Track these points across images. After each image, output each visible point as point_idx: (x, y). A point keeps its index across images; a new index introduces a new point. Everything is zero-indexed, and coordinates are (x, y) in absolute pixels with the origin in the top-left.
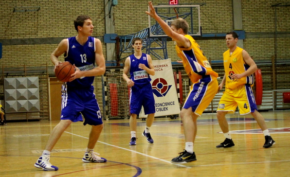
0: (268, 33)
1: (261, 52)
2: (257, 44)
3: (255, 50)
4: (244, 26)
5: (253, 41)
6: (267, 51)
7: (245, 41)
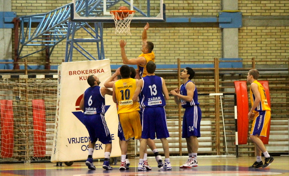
0: (283, 18)
1: (270, 51)
2: (263, 37)
3: (260, 48)
4: (241, 5)
5: (256, 31)
6: (280, 49)
7: (241, 31)
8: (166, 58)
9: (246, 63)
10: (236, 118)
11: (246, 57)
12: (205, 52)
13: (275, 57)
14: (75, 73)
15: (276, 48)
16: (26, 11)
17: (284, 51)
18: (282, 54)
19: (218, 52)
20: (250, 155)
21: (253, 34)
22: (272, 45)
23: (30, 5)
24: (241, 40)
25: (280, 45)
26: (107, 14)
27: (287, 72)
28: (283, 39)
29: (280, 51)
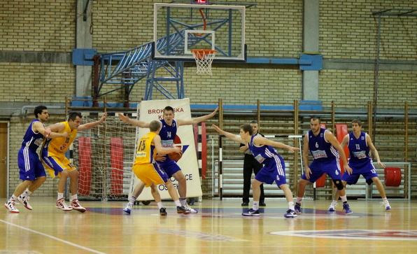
0: (363, 62)
1: (350, 95)
2: (343, 80)
3: (339, 91)
4: (322, 48)
5: (336, 74)
6: (360, 93)
7: (321, 73)
8: (246, 98)
9: (325, 106)
11: (325, 100)
12: (285, 93)
13: (354, 100)
14: (154, 111)
15: (356, 92)
16: (107, 48)
17: (363, 95)
18: (362, 98)
19: (298, 94)
20: (328, 198)
21: (333, 77)
22: (352, 89)
23: (111, 42)
24: (321, 82)
25: (360, 89)
26: (188, 53)
27: (366, 115)
28: (363, 83)
29: (359, 95)
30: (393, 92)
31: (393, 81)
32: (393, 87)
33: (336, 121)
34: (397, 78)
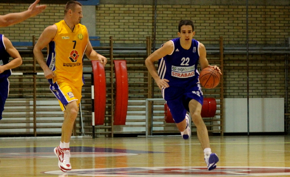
1: (128, 30)
2: (121, 15)
3: (117, 27)
5: (114, 9)
6: (139, 28)
7: (98, 9)
8: (21, 35)
9: (103, 42)
10: (93, 98)
11: (103, 36)
13: (132, 36)
15: (134, 27)
17: (142, 30)
18: (140, 33)
20: (107, 136)
21: (110, 12)
22: (130, 24)
24: (99, 18)
25: (138, 24)
27: (145, 51)
28: (142, 18)
29: (138, 30)
30: (172, 27)
31: (172, 15)
32: (172, 21)
33: (114, 57)
34: (177, 13)
